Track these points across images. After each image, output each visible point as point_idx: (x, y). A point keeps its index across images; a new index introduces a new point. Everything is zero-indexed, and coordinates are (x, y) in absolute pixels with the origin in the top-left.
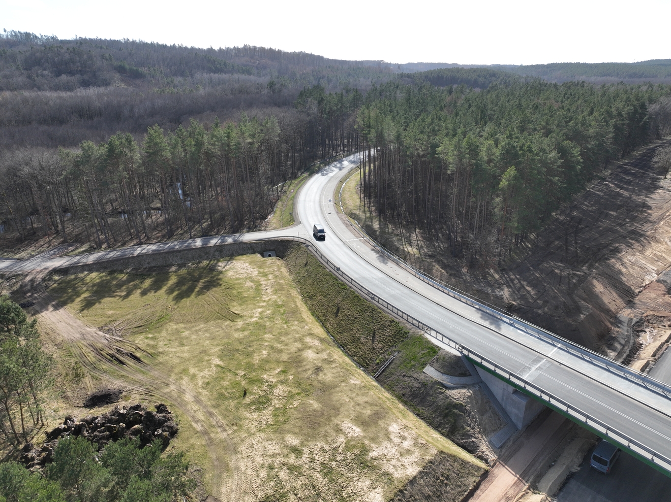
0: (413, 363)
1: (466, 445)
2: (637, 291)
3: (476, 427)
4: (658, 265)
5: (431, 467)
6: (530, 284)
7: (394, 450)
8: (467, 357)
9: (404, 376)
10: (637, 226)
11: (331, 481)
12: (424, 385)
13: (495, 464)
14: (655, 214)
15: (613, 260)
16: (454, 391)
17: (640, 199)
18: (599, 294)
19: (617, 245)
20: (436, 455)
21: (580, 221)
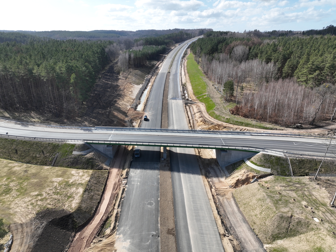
0: (66, 153)
1: (99, 168)
2: (127, 112)
3: (100, 162)
4: (129, 103)
5: (93, 176)
6: (93, 118)
7: (78, 177)
8: (87, 143)
9: (65, 159)
10: (118, 92)
11: (61, 195)
12: (75, 158)
13: (110, 169)
14: (122, 88)
15: (116, 104)
16: (87, 155)
17: (115, 84)
18: (117, 115)
19: (115, 100)
20: (93, 172)
21: (99, 95)
